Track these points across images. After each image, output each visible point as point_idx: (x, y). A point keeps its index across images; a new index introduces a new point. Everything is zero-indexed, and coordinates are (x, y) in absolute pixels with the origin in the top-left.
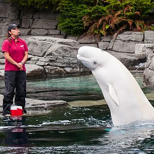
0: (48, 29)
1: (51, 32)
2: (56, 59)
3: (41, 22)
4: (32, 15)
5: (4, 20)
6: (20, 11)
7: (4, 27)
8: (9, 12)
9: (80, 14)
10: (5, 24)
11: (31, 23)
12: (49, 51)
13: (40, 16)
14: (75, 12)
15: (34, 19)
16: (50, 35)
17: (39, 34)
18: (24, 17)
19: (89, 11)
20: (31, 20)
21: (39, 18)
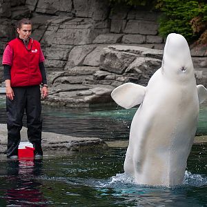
0: (146, 35)
1: (151, 39)
2: (140, 78)
3: (137, 24)
4: (125, 15)
5: (86, 20)
6: (109, 9)
7: (84, 32)
8: (93, 9)
9: (188, 15)
10: (87, 26)
11: (124, 26)
12: (131, 67)
13: (137, 16)
14: (182, 12)
15: (128, 21)
16: (148, 43)
17: (133, 41)
18: (115, 17)
19: (200, 10)
20: (124, 22)
21: (134, 19)
